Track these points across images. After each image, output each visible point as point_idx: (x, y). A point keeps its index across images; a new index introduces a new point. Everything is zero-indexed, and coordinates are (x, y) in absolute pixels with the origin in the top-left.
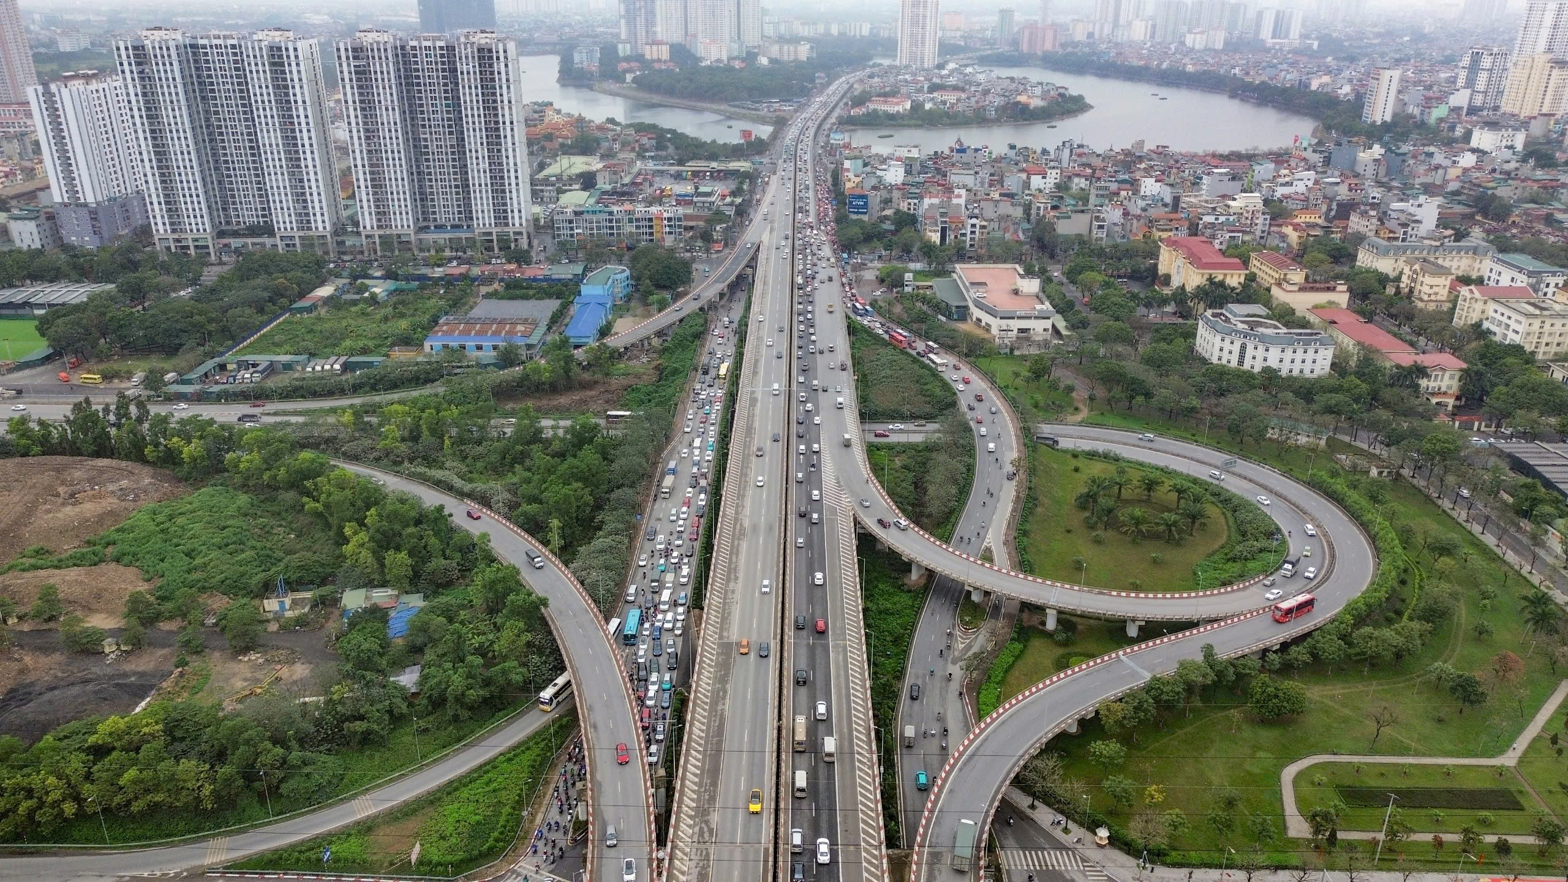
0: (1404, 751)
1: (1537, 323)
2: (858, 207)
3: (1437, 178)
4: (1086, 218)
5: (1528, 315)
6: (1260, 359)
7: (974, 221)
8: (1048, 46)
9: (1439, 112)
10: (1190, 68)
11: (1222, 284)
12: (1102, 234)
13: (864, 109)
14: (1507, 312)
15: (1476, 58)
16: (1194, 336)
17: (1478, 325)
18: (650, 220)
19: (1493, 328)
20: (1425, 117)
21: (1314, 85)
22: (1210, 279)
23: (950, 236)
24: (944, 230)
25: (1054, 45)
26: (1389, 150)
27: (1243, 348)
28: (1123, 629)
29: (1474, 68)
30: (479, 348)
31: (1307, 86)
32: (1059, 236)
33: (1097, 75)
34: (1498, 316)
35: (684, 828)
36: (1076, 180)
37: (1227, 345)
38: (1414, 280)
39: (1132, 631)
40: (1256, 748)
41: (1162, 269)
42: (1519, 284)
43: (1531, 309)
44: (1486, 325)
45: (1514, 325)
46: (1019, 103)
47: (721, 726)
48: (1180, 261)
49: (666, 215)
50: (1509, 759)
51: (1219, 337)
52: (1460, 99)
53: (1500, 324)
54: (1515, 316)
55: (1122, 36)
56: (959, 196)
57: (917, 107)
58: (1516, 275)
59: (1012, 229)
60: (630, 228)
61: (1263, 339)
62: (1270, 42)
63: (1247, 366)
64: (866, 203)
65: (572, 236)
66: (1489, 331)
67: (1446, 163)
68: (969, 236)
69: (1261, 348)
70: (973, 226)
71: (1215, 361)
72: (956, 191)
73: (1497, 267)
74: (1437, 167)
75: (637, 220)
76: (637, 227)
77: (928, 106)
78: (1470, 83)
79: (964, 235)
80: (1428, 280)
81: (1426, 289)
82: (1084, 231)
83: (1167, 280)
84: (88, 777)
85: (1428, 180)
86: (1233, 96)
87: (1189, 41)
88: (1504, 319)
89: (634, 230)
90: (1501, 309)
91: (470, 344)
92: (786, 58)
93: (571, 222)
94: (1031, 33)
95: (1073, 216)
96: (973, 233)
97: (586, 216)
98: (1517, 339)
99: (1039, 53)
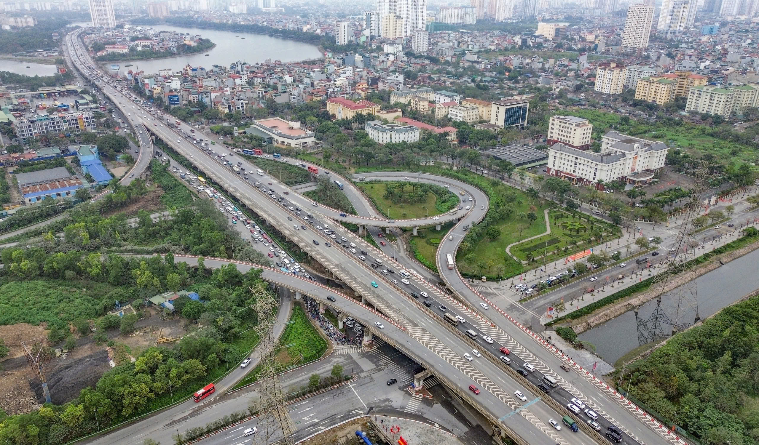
0: (527, 238)
1: (466, 112)
2: (174, 101)
3: (384, 66)
4: (286, 95)
5: (464, 110)
6: (397, 139)
7: (242, 101)
8: (165, 13)
9: (363, 39)
10: (242, 23)
11: (360, 115)
12: (295, 101)
13: (105, 52)
14: (456, 111)
15: (368, 16)
16: (367, 134)
17: (446, 116)
18: (76, 120)
19: (452, 117)
20: (358, 41)
21: (305, 29)
22: (357, 113)
23: (233, 109)
24: (229, 107)
25: (167, 13)
26: (364, 56)
27: (391, 135)
28: (435, 229)
29: (368, 20)
30: (59, 195)
31: (301, 30)
32: (278, 104)
33: (199, 28)
34: (452, 112)
35: (388, 311)
36: (256, 79)
37: (385, 136)
38: (417, 104)
39: (438, 228)
40: (495, 248)
41: (331, 113)
42: (447, 101)
43: (463, 108)
44: (449, 116)
45: (459, 115)
46: (185, 44)
47: (365, 285)
48: (340, 108)
49: (84, 116)
50: (549, 232)
51: (381, 133)
52: (367, 32)
53: (454, 115)
54: (458, 111)
55: (196, 8)
56: (227, 91)
57: (132, 50)
58: (445, 98)
59: (256, 104)
60: (65, 126)
61: (397, 131)
62: (264, 9)
63: (393, 141)
64: (178, 99)
65: (31, 134)
66: (451, 118)
67: (385, 60)
68: (241, 108)
69: (397, 135)
70: (242, 103)
71: (381, 142)
72: (225, 89)
73: (438, 96)
74: (383, 62)
75: (69, 121)
76: (70, 125)
77: (139, 49)
78: (368, 26)
79: (239, 108)
80: (422, 103)
81: (421, 107)
82: (287, 101)
83: (334, 116)
84: (154, 380)
85: (382, 67)
86: (271, 36)
87: (231, 9)
88: (455, 113)
89: (68, 127)
90: (453, 110)
91: (53, 194)
92: (20, 25)
93: (29, 127)
94: (154, 8)
95: (282, 94)
96: (242, 106)
97: (37, 123)
98: (461, 119)
99: (161, 18)
